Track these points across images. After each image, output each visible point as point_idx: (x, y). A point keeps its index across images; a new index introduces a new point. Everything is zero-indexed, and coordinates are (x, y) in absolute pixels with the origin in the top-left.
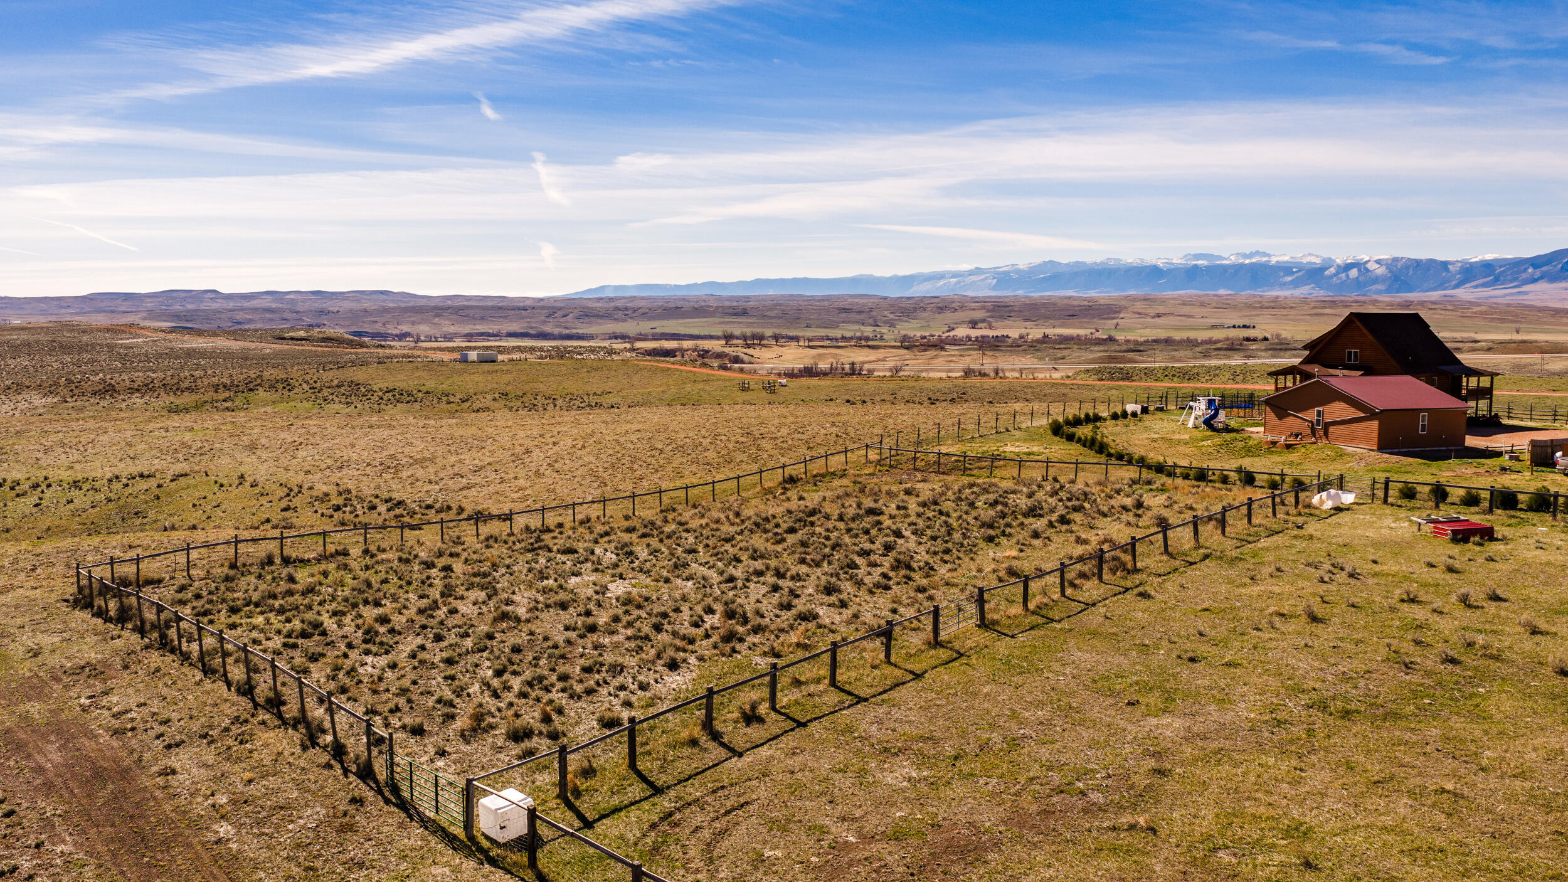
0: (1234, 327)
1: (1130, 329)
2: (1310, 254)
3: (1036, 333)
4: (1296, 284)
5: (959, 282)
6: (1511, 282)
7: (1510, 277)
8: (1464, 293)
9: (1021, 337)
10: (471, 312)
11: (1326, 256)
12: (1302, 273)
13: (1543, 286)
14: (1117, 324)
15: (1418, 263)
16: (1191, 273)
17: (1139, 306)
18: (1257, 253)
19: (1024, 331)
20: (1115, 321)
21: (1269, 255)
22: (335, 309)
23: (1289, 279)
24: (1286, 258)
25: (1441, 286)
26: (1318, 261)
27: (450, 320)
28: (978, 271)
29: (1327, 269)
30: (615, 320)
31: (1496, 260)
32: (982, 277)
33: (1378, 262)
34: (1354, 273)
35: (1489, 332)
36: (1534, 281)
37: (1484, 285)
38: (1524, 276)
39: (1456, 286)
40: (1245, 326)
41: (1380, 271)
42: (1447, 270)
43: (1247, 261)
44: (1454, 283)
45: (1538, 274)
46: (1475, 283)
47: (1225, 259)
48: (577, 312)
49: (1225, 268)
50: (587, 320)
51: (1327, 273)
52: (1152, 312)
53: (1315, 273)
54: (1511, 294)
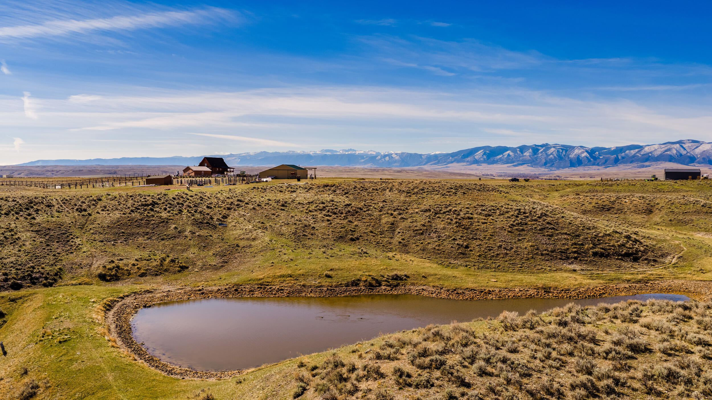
2: (371, 151)
4: (365, 163)
7: (443, 161)
8: (427, 167)
11: (377, 151)
12: (367, 159)
13: (455, 164)
15: (411, 155)
16: (324, 158)
18: (351, 150)
21: (355, 151)
23: (363, 160)
24: (362, 152)
25: (419, 164)
26: (374, 153)
29: (377, 156)
31: (439, 154)
32: (234, 158)
33: (396, 154)
34: (387, 158)
36: (452, 162)
37: (435, 164)
38: (448, 160)
39: (425, 164)
41: (397, 158)
42: (421, 158)
43: (347, 153)
44: (424, 163)
45: (453, 160)
46: (431, 163)
47: (338, 152)
48: (26, 173)
49: (338, 156)
50: (31, 176)
51: (377, 158)
53: (372, 158)
54: (443, 167)
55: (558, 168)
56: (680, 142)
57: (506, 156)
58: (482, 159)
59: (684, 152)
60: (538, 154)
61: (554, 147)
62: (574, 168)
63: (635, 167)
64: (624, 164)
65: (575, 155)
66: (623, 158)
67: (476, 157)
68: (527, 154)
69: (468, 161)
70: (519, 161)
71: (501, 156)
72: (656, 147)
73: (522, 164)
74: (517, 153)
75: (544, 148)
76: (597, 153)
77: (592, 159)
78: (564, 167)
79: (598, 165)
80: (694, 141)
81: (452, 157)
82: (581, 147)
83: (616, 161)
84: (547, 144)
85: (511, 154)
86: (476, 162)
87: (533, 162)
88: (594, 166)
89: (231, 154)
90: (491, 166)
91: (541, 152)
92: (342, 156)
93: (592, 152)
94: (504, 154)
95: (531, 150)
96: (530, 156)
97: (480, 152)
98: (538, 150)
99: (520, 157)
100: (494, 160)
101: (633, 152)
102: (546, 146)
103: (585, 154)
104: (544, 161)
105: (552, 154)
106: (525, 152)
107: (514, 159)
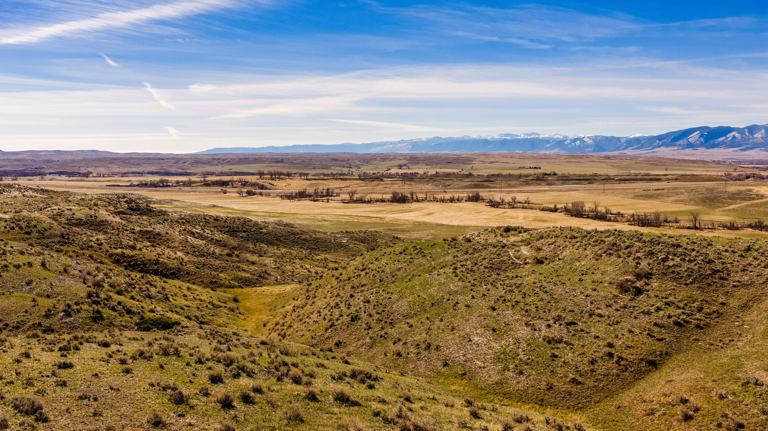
0: (530, 168)
1: (479, 169)
2: (557, 134)
3: (432, 172)
4: (552, 148)
5: (394, 147)
6: (649, 147)
7: (648, 145)
8: (629, 152)
9: (425, 173)
10: (132, 161)
11: (565, 135)
12: (554, 143)
13: (663, 149)
14: (472, 167)
15: (606, 138)
16: (503, 143)
17: (482, 158)
18: (533, 133)
19: (426, 171)
20: (471, 165)
21: (539, 135)
22: (56, 160)
23: (549, 145)
24: (547, 136)
25: (617, 149)
26: (561, 137)
27: (117, 165)
28: (403, 141)
29: (565, 141)
30: (212, 165)
31: (640, 137)
32: (405, 144)
33: (589, 137)
34: (578, 143)
36: (659, 146)
37: (637, 148)
38: (655, 144)
39: (624, 149)
40: (535, 168)
41: (590, 142)
42: (620, 141)
43: (529, 137)
44: (623, 147)
45: (661, 143)
46: (633, 148)
47: (518, 136)
48: (191, 161)
49: (519, 141)
50: (196, 165)
51: (566, 143)
52: (489, 161)
53: (560, 143)
54: (649, 153)
57: (730, 139)
58: (698, 142)
67: (690, 140)
68: (758, 135)
69: (680, 145)
70: (747, 144)
71: (724, 138)
73: (752, 148)
74: (745, 135)
81: (659, 140)
85: (737, 135)
86: (691, 146)
87: (767, 145)
90: (711, 150)
92: (525, 140)
94: (727, 136)
95: (763, 130)
96: (762, 138)
97: (695, 134)
99: (749, 139)
100: (714, 144)
106: (756, 133)
107: (741, 142)
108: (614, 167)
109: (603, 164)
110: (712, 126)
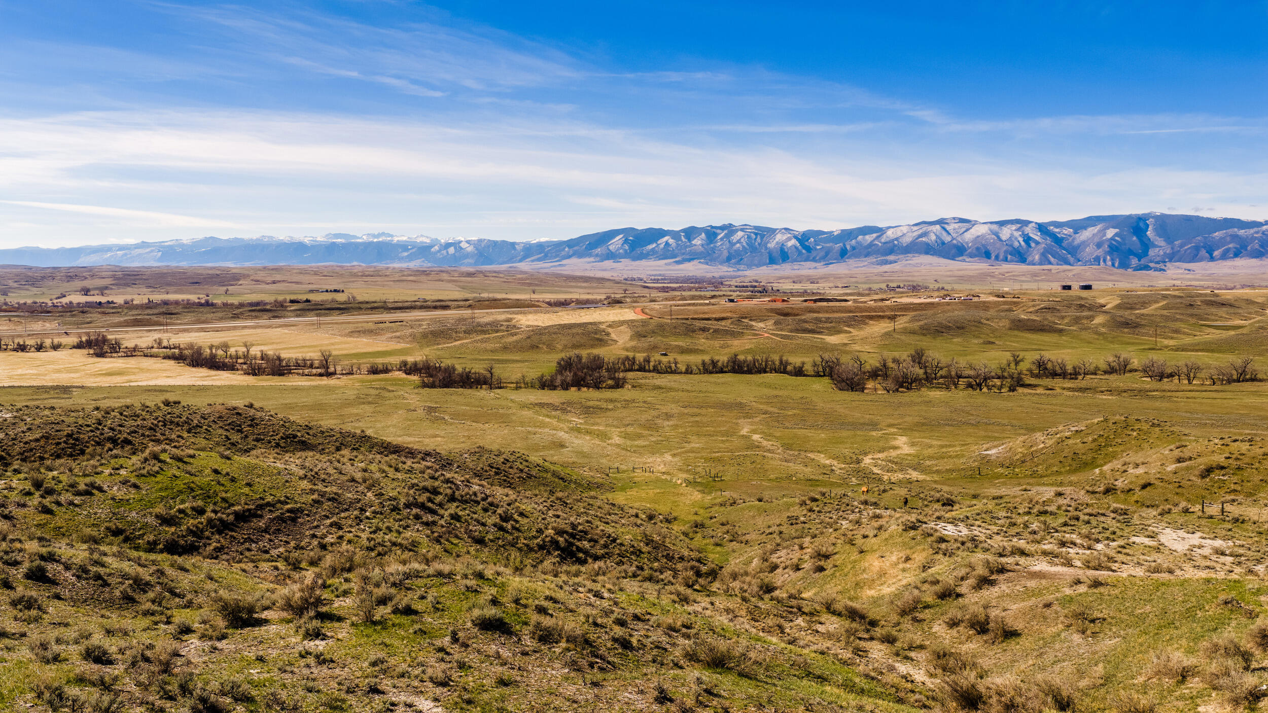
0: (327, 291)
1: (240, 294)
2: (422, 236)
3: (142, 299)
4: (410, 258)
6: (555, 257)
7: (554, 254)
8: (525, 266)
11: (434, 237)
12: (414, 250)
13: (574, 260)
14: (227, 290)
15: (495, 243)
16: (330, 249)
17: (261, 276)
18: (383, 234)
20: (225, 288)
21: (392, 236)
23: (406, 254)
24: (405, 239)
25: (511, 260)
26: (428, 241)
28: (144, 245)
29: (432, 247)
31: (547, 242)
32: (148, 250)
33: (468, 242)
34: (452, 250)
35: (516, 293)
36: (569, 257)
37: (539, 260)
38: (563, 253)
39: (520, 261)
40: (335, 291)
41: (470, 249)
42: (514, 249)
43: (375, 240)
44: (519, 258)
45: (571, 252)
46: (532, 258)
47: (358, 238)
49: (357, 245)
51: (432, 250)
52: (269, 279)
53: (424, 250)
54: (555, 266)
55: (750, 266)
56: (941, 222)
57: (662, 246)
58: (621, 251)
59: (947, 239)
60: (716, 242)
61: (742, 230)
62: (775, 267)
63: (873, 263)
64: (856, 257)
65: (777, 243)
66: (854, 248)
68: (697, 242)
69: (597, 255)
70: (684, 254)
71: (654, 245)
72: (905, 229)
73: (689, 260)
74: (681, 240)
75: (726, 232)
76: (812, 240)
77: (804, 251)
78: (759, 265)
79: (814, 260)
80: (962, 221)
81: (570, 246)
82: (786, 229)
83: (843, 254)
84: (730, 224)
85: (671, 241)
86: (611, 256)
87: (708, 256)
88: (808, 263)
89: (143, 242)
90: (638, 263)
91: (722, 239)
92: (367, 246)
93: (804, 238)
94: (659, 242)
95: (703, 235)
96: (702, 245)
97: (618, 238)
98: (716, 235)
99: (687, 247)
100: (642, 253)
101: (869, 238)
102: (729, 229)
103: (793, 242)
104: (725, 254)
105: (739, 241)
106: (695, 238)
107: (676, 251)
108: (463, 288)
109: (450, 285)
110: (640, 228)
